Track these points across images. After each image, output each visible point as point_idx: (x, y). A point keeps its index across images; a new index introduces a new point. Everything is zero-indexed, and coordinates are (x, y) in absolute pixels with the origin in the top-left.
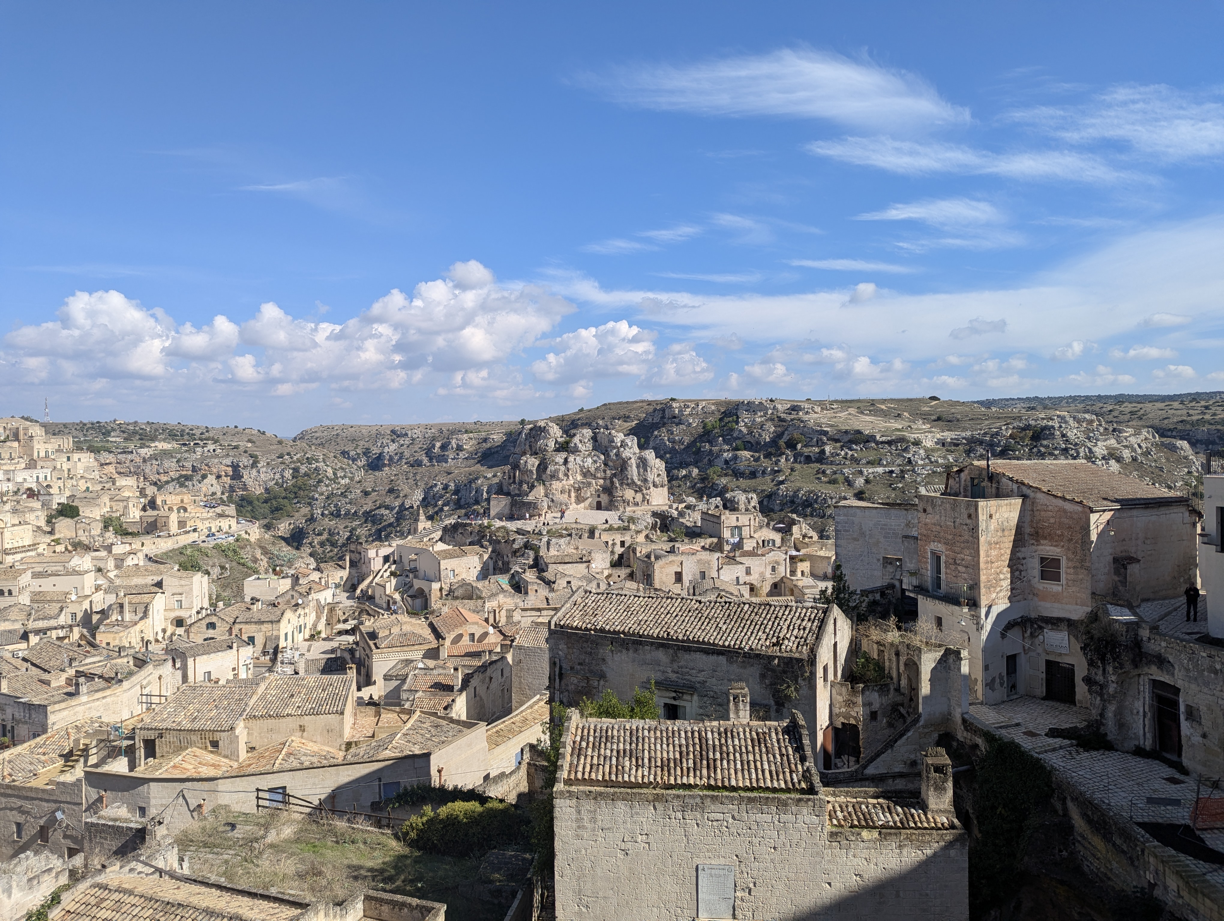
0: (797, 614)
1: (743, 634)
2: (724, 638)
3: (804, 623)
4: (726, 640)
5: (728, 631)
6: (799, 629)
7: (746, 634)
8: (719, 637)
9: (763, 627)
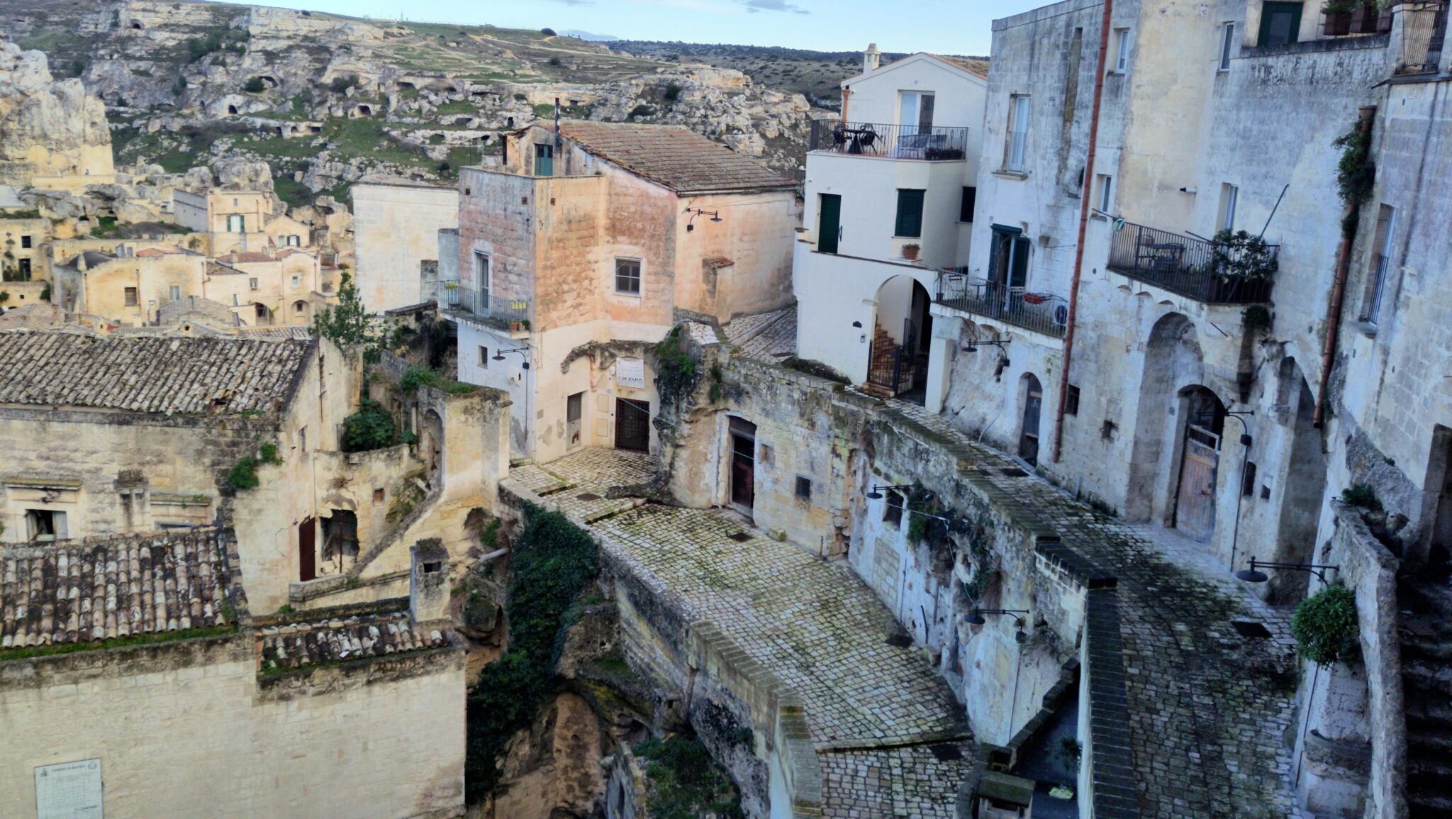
0: (261, 352)
1: (166, 388)
2: (131, 396)
3: (270, 368)
4: (134, 400)
5: (139, 386)
6: (262, 376)
7: (170, 388)
8: (123, 394)
9: (201, 376)
